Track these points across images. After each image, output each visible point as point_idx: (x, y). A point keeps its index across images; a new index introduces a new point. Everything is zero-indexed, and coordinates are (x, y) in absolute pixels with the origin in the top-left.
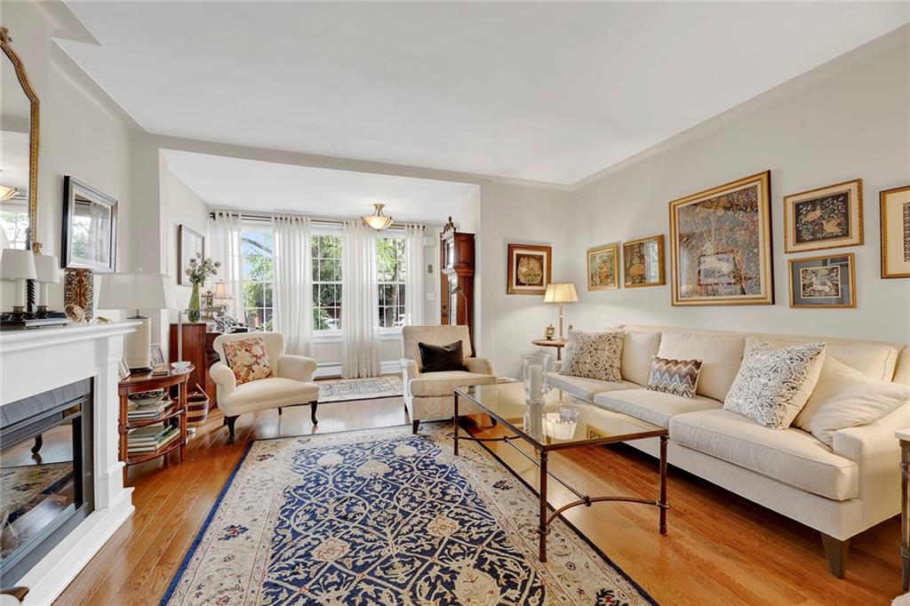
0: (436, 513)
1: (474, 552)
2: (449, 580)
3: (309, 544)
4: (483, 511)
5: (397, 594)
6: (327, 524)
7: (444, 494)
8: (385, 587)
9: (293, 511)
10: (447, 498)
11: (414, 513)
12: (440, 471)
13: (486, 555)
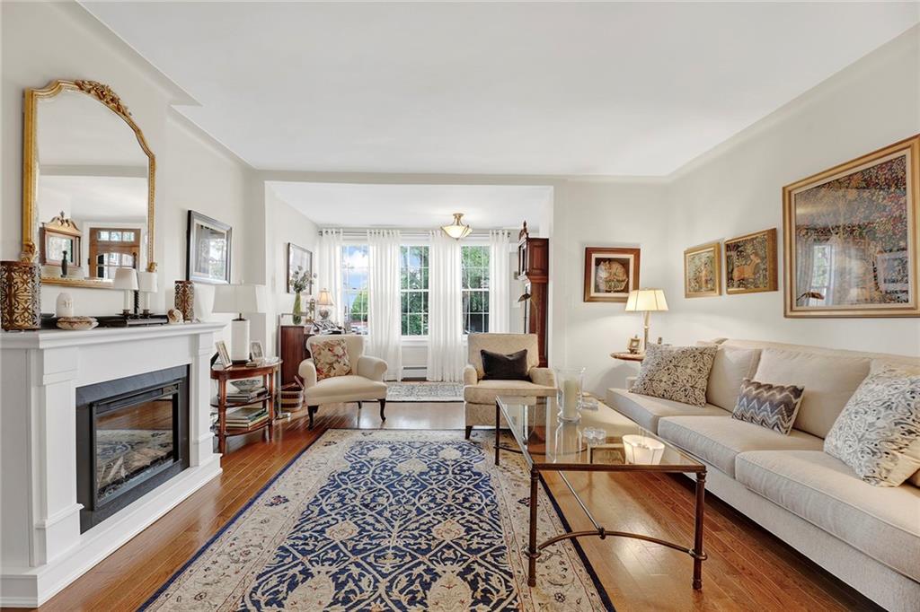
0: (449, 516)
1: (465, 561)
2: (428, 581)
3: (328, 522)
4: (494, 523)
5: (377, 581)
6: (351, 508)
7: (465, 500)
8: (370, 573)
9: (329, 492)
10: (467, 505)
11: (428, 512)
12: (473, 478)
13: (475, 566)
